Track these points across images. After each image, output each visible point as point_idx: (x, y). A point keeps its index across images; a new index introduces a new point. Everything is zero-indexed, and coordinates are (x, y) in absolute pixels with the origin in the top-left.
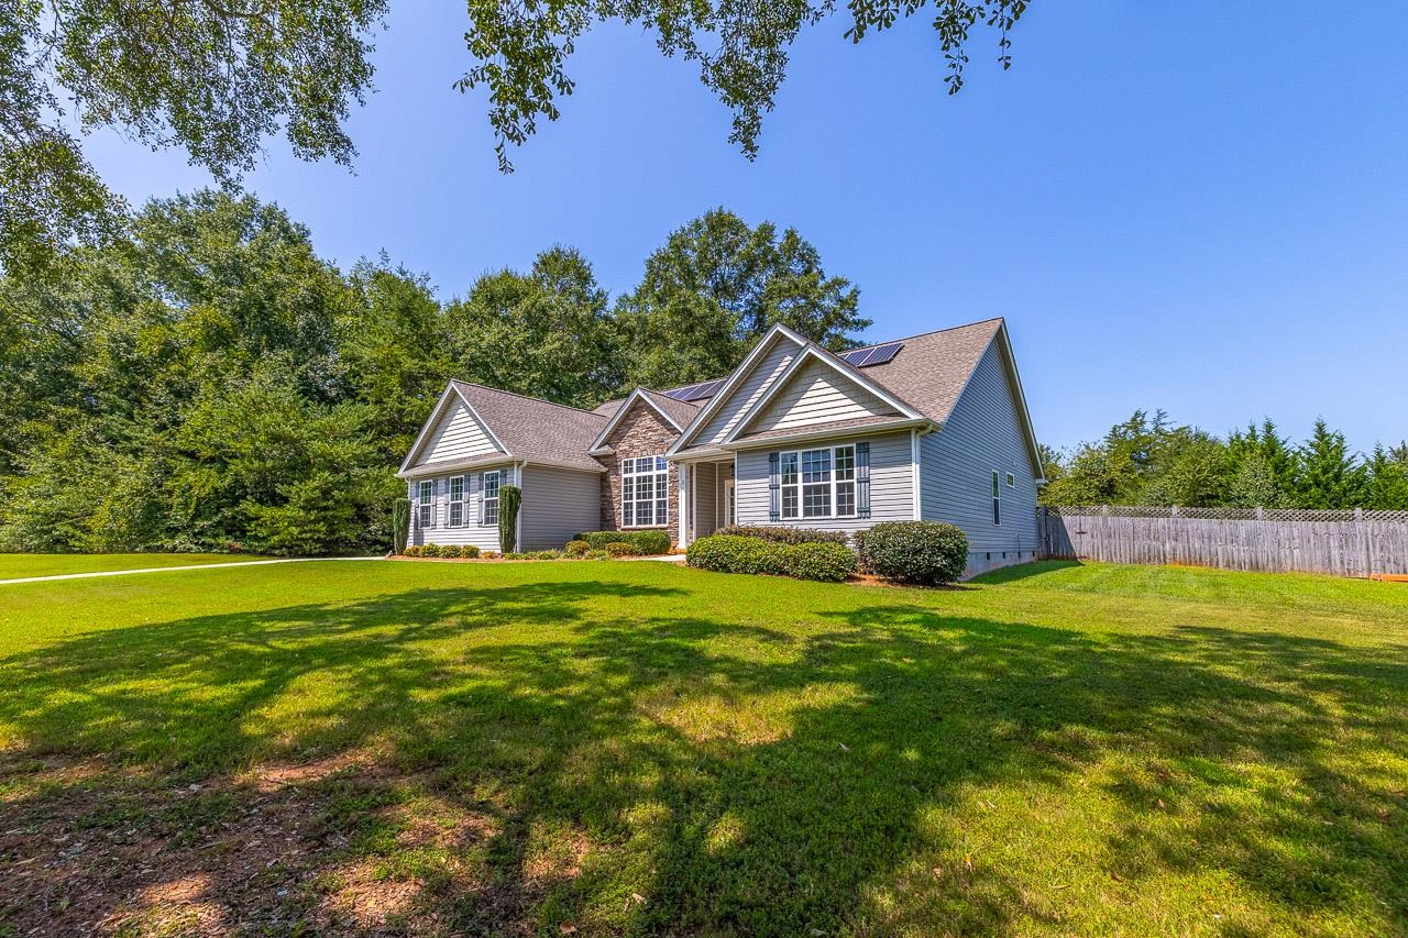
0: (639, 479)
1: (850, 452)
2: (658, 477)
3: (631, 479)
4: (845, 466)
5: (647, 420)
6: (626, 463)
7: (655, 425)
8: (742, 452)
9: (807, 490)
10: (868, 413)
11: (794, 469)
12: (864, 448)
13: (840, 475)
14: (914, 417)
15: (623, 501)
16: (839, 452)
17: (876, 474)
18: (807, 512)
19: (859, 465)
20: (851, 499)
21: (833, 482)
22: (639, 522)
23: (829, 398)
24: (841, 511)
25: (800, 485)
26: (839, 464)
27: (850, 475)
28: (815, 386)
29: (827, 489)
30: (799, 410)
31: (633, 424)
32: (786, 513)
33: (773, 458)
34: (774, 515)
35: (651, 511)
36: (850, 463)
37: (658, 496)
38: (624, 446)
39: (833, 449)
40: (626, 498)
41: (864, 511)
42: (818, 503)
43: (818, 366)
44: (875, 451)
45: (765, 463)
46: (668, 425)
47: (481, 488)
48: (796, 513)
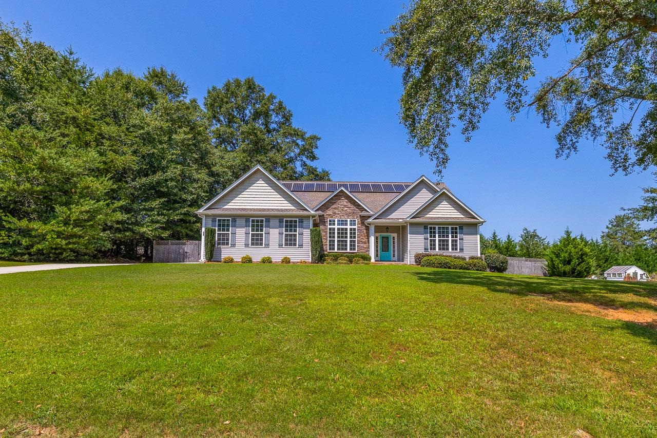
0: (346, 229)
1: (456, 228)
2: (351, 229)
3: (334, 229)
4: (454, 233)
5: (344, 202)
6: (330, 221)
7: (349, 205)
8: (412, 224)
9: (440, 241)
10: (462, 216)
11: (435, 232)
12: (461, 228)
13: (452, 237)
14: (482, 220)
15: (328, 239)
16: (452, 229)
17: (465, 237)
18: (440, 249)
19: (460, 233)
20: (456, 245)
21: (450, 239)
22: (338, 249)
23: (448, 208)
24: (453, 249)
25: (437, 239)
26: (452, 233)
27: (456, 237)
28: (443, 203)
29: (447, 241)
30: (436, 211)
31: (335, 203)
32: (431, 249)
33: (426, 228)
34: (426, 249)
35: (347, 245)
36: (456, 233)
37: (351, 237)
38: (329, 212)
39: (450, 227)
40: (330, 237)
41: (462, 250)
42: (444, 246)
43: (444, 196)
44: (465, 229)
45: (422, 229)
46: (358, 206)
47: (281, 227)
48: (435, 249)
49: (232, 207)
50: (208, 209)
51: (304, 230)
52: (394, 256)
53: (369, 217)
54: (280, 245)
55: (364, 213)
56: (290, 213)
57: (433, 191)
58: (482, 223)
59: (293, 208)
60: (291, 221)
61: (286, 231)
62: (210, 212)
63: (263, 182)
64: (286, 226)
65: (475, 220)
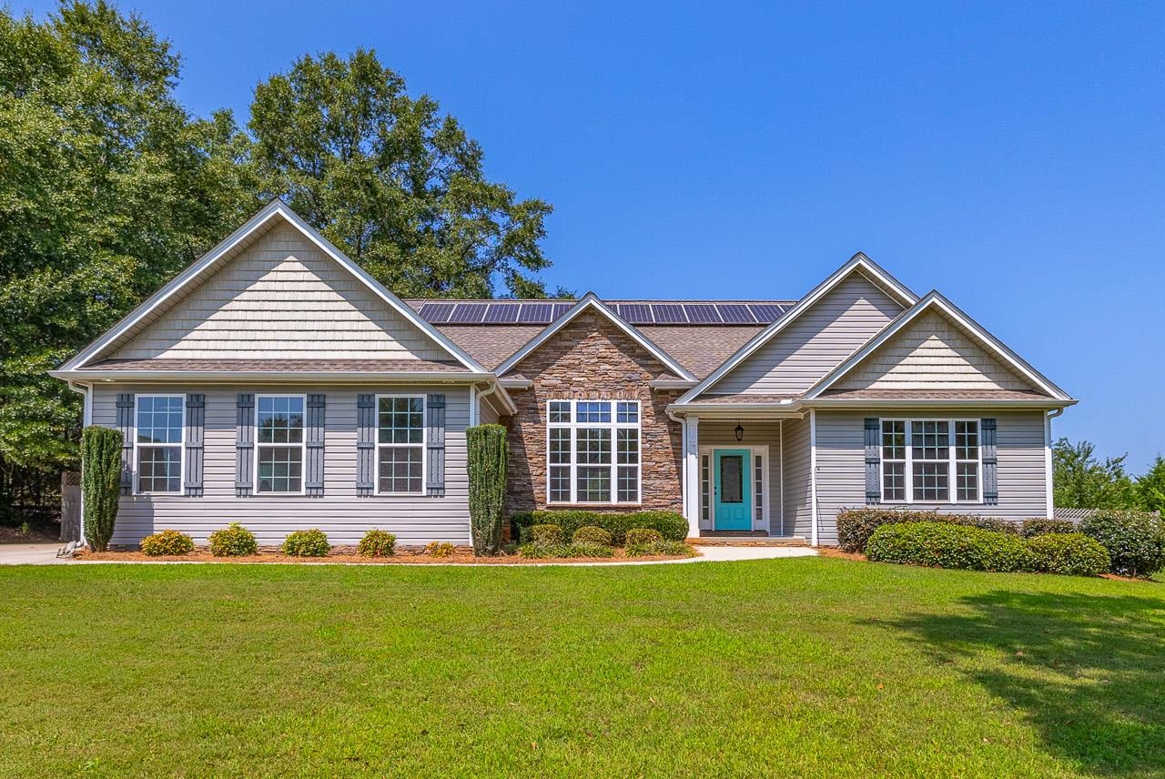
0: (607, 433)
1: (972, 427)
2: (622, 433)
3: (566, 433)
4: (967, 443)
5: (601, 345)
6: (554, 407)
7: (616, 355)
8: (824, 414)
9: (917, 467)
10: (994, 386)
11: (901, 441)
12: (990, 425)
13: (960, 454)
14: (1059, 397)
15: (549, 465)
16: (960, 427)
17: (1002, 454)
18: (917, 495)
19: (985, 443)
20: (973, 482)
21: (953, 461)
22: (581, 496)
23: (946, 361)
24: (961, 495)
25: (909, 461)
26: (960, 441)
27: (973, 454)
28: (927, 344)
29: (944, 468)
30: (905, 369)
31: (571, 348)
32: (888, 495)
33: (870, 424)
34: (872, 496)
35: (608, 482)
36: (973, 441)
37: (621, 459)
38: (551, 379)
39: (952, 422)
40: (554, 458)
41: (991, 497)
42: (931, 483)
43: (935, 319)
44: (1002, 430)
45: (858, 430)
46: (645, 358)
47: (364, 423)
48: (901, 495)
49: (189, 355)
50: (104, 359)
51: (448, 435)
52: (759, 516)
53: (681, 392)
54: (364, 490)
55: (663, 382)
56: (397, 372)
57: (894, 305)
58: (1060, 407)
59: (408, 355)
60: (402, 404)
61: (385, 437)
62: (110, 373)
63: (298, 266)
64: (385, 421)
65: (1040, 399)
